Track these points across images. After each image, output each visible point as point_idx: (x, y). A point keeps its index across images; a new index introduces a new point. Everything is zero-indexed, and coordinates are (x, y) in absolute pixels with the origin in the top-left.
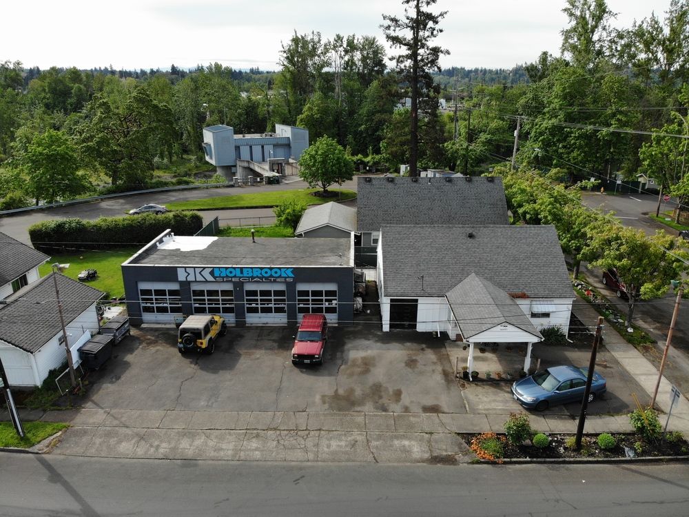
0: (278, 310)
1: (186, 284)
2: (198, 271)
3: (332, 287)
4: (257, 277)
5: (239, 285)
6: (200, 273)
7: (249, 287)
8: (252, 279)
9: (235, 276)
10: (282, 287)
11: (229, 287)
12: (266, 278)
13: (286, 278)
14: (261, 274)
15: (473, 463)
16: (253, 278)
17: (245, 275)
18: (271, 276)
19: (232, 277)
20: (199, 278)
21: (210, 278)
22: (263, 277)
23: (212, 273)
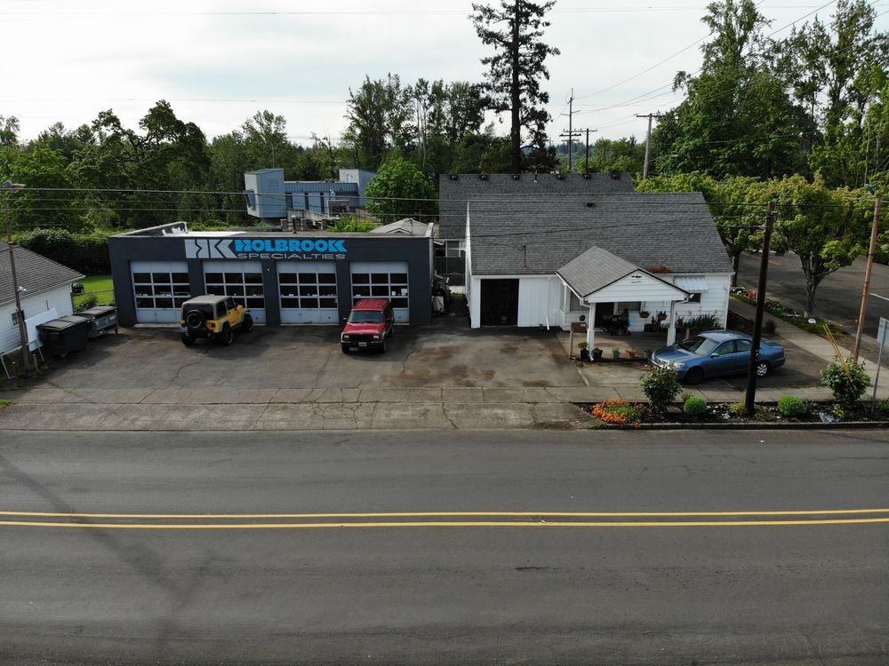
0: (326, 304)
1: (197, 264)
2: (213, 242)
3: (400, 269)
4: (295, 252)
5: (270, 264)
6: (216, 246)
7: (284, 269)
8: (288, 258)
9: (264, 252)
10: (329, 269)
11: (255, 269)
12: (308, 254)
13: (335, 253)
14: (300, 247)
15: (596, 428)
16: (289, 253)
17: (278, 249)
18: (315, 251)
19: (259, 253)
20: (215, 254)
21: (230, 254)
22: (304, 252)
23: (232, 247)
